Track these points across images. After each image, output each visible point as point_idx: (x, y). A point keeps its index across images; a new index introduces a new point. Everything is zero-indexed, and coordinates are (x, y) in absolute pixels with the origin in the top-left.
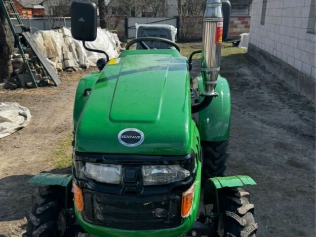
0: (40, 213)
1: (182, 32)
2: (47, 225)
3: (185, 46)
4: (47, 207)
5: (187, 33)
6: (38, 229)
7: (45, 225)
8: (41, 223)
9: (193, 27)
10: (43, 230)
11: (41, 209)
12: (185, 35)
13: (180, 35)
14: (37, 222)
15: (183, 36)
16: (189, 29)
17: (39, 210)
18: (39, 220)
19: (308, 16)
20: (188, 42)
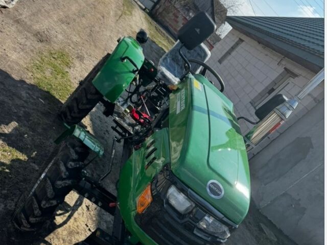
0: (70, 167)
1: (158, 9)
2: (72, 182)
3: (152, 23)
4: (78, 166)
5: (161, 13)
6: (64, 181)
7: (70, 181)
8: (68, 178)
9: (168, 13)
10: (67, 185)
11: (73, 164)
12: (158, 14)
13: (154, 11)
14: (65, 175)
15: (156, 13)
16: (164, 12)
17: (71, 165)
18: (67, 173)
19: (259, 91)
20: (156, 21)
